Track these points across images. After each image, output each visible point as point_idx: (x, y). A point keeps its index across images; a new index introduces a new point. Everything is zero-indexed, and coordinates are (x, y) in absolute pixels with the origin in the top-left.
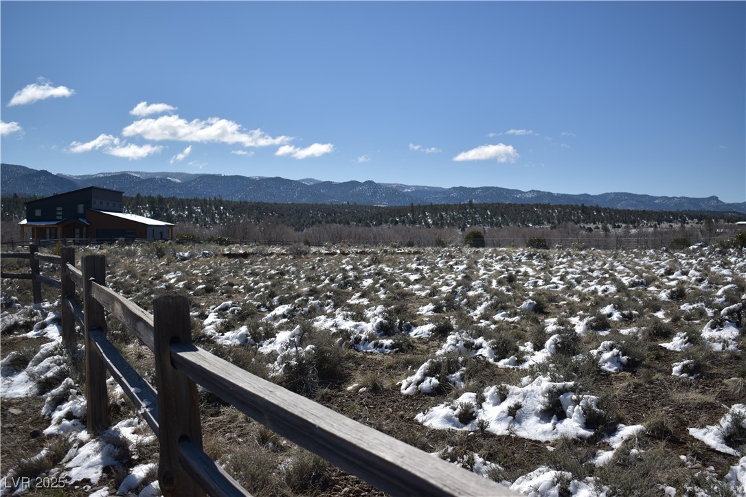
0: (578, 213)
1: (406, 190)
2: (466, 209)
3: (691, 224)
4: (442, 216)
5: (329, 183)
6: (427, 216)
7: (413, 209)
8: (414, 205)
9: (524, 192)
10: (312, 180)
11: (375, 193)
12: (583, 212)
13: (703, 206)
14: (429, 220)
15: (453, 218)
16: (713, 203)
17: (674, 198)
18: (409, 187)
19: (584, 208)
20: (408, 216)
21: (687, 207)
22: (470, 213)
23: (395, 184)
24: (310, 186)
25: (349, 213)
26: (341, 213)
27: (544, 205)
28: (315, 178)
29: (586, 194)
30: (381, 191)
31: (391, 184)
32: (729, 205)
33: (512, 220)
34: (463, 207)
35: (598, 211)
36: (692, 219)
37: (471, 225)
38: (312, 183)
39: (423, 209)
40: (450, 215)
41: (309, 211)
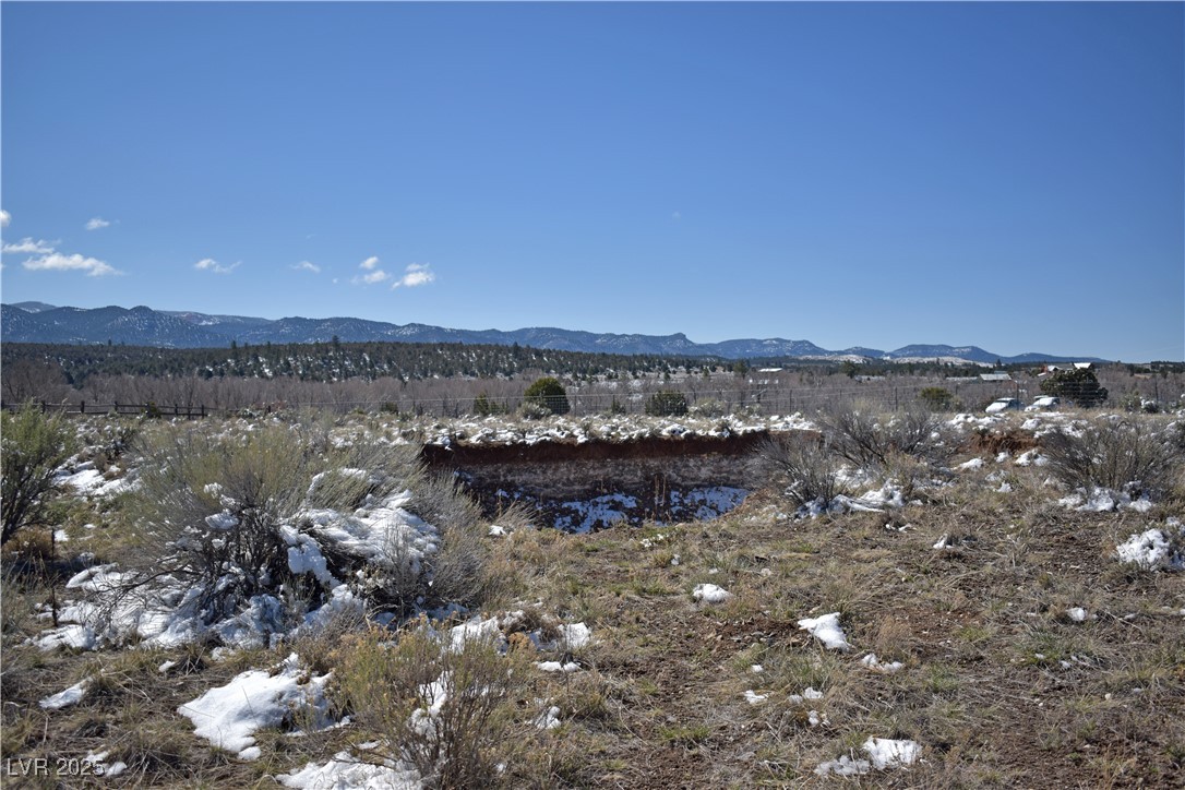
0: (508, 358)
1: (204, 323)
2: (328, 352)
3: (679, 376)
4: (287, 363)
5: (70, 309)
6: (262, 364)
7: (236, 352)
8: (237, 345)
9: (399, 327)
10: (37, 304)
11: (152, 327)
12: (516, 355)
13: (666, 349)
14: (266, 371)
15: (307, 367)
16: (679, 343)
17: (624, 336)
18: (209, 318)
19: (516, 349)
20: (228, 364)
21: (641, 350)
22: (336, 359)
23: (185, 313)
24: (35, 315)
25: (116, 359)
26: (101, 360)
27: (453, 345)
28: (44, 302)
29: (494, 330)
30: (161, 324)
31: (177, 313)
32: (701, 346)
33: (406, 370)
34: (321, 349)
35: (539, 354)
37: (339, 377)
38: (38, 310)
39: (255, 352)
40: (302, 361)
41: (42, 357)
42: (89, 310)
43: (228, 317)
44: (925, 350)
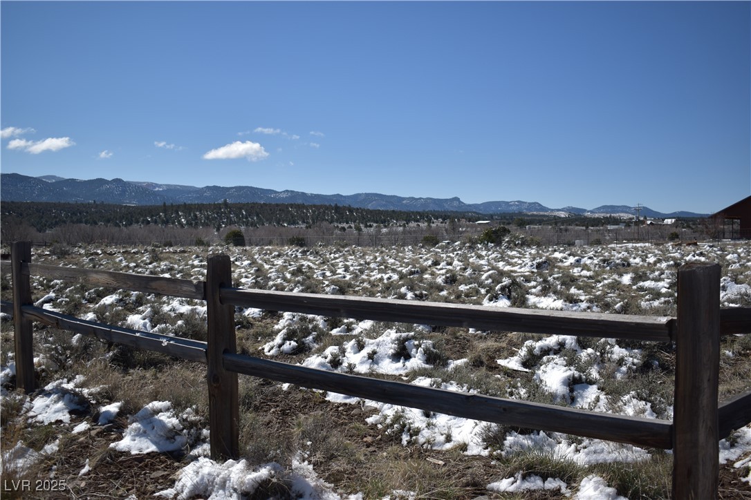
0: (331, 213)
1: (157, 189)
2: (221, 209)
3: (437, 224)
4: (196, 216)
5: (73, 180)
6: (181, 216)
7: (165, 208)
8: (167, 204)
9: (279, 192)
10: (53, 177)
11: (124, 191)
12: (336, 212)
13: (447, 207)
14: (183, 220)
15: (207, 218)
16: (456, 203)
17: (420, 198)
18: (160, 186)
19: (337, 208)
20: (160, 216)
21: (432, 207)
22: (225, 213)
23: (144, 183)
24: (51, 183)
25: (96, 212)
26: (87, 213)
27: (298, 205)
28: (57, 176)
29: (338, 194)
30: (130, 189)
31: (140, 183)
32: (469, 205)
33: (267, 220)
34: (218, 207)
35: (351, 211)
36: (437, 219)
37: (226, 225)
38: (54, 181)
39: (176, 208)
40: (204, 215)
41: (51, 211)
42: (85, 181)
43: (172, 185)
44: (614, 208)
